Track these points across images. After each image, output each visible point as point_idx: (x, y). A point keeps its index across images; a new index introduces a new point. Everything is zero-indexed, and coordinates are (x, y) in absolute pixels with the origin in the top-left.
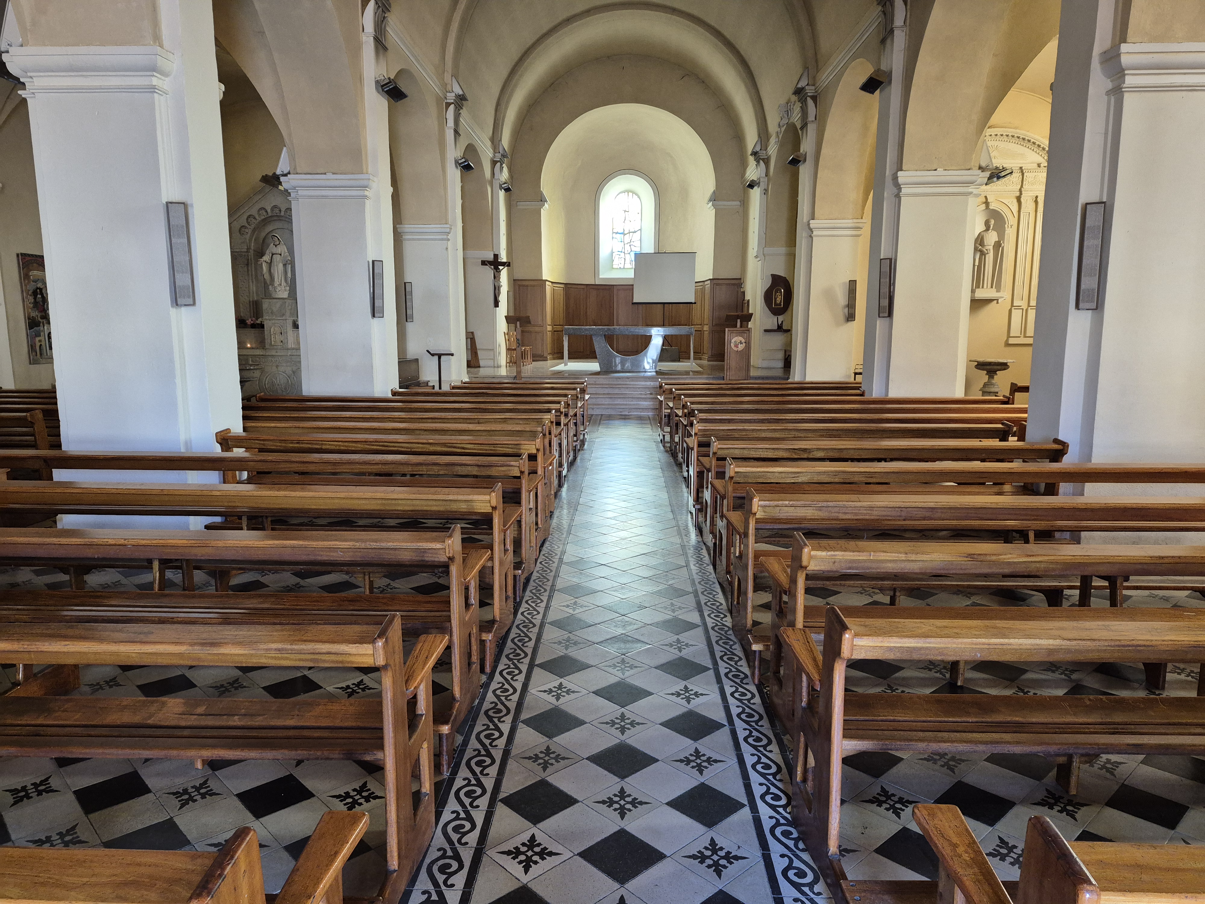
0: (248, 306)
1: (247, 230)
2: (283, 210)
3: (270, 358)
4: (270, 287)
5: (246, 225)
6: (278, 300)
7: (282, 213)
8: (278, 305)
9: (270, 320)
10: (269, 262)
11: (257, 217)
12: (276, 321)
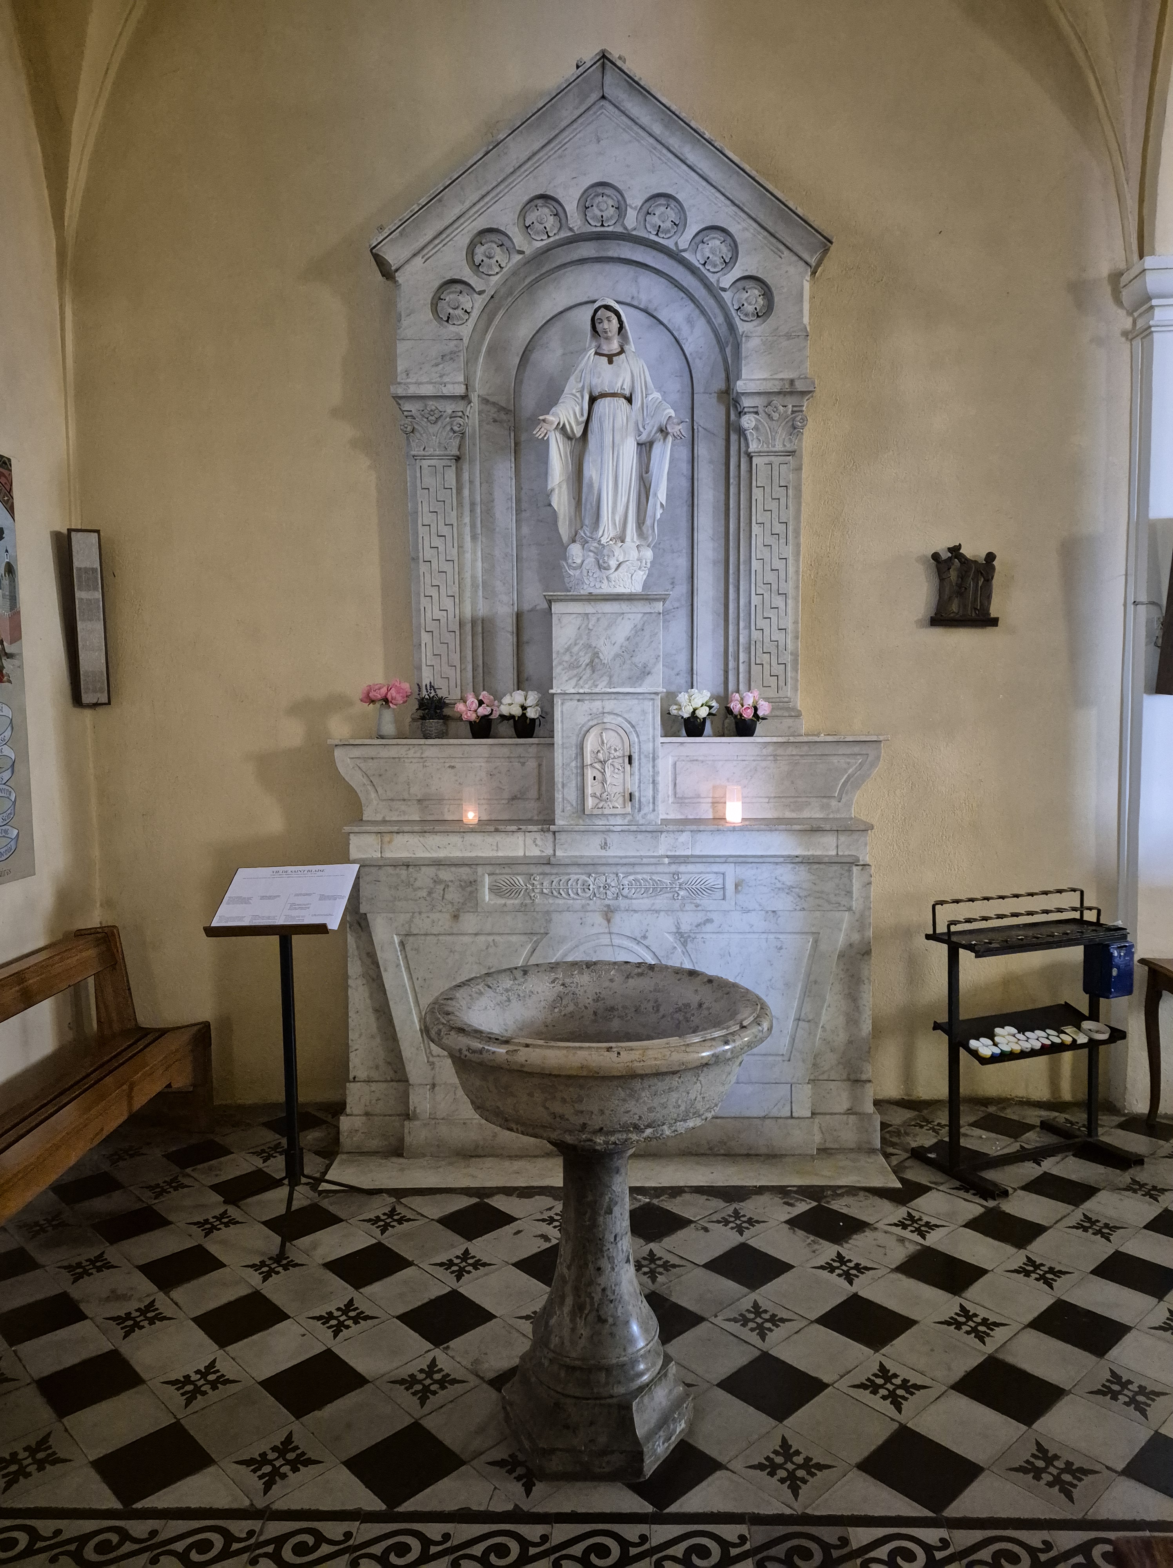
0: (453, 641)
1: (466, 301)
2: (635, 199)
3: (577, 876)
4: (575, 550)
5: (466, 274)
6: (624, 607)
7: (631, 220)
8: (623, 630)
9: (581, 697)
10: (578, 431)
11: (518, 239)
12: (610, 705)
